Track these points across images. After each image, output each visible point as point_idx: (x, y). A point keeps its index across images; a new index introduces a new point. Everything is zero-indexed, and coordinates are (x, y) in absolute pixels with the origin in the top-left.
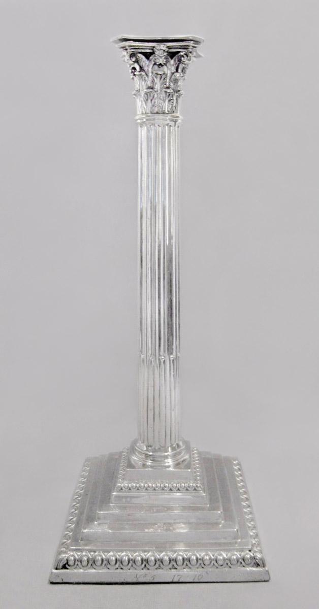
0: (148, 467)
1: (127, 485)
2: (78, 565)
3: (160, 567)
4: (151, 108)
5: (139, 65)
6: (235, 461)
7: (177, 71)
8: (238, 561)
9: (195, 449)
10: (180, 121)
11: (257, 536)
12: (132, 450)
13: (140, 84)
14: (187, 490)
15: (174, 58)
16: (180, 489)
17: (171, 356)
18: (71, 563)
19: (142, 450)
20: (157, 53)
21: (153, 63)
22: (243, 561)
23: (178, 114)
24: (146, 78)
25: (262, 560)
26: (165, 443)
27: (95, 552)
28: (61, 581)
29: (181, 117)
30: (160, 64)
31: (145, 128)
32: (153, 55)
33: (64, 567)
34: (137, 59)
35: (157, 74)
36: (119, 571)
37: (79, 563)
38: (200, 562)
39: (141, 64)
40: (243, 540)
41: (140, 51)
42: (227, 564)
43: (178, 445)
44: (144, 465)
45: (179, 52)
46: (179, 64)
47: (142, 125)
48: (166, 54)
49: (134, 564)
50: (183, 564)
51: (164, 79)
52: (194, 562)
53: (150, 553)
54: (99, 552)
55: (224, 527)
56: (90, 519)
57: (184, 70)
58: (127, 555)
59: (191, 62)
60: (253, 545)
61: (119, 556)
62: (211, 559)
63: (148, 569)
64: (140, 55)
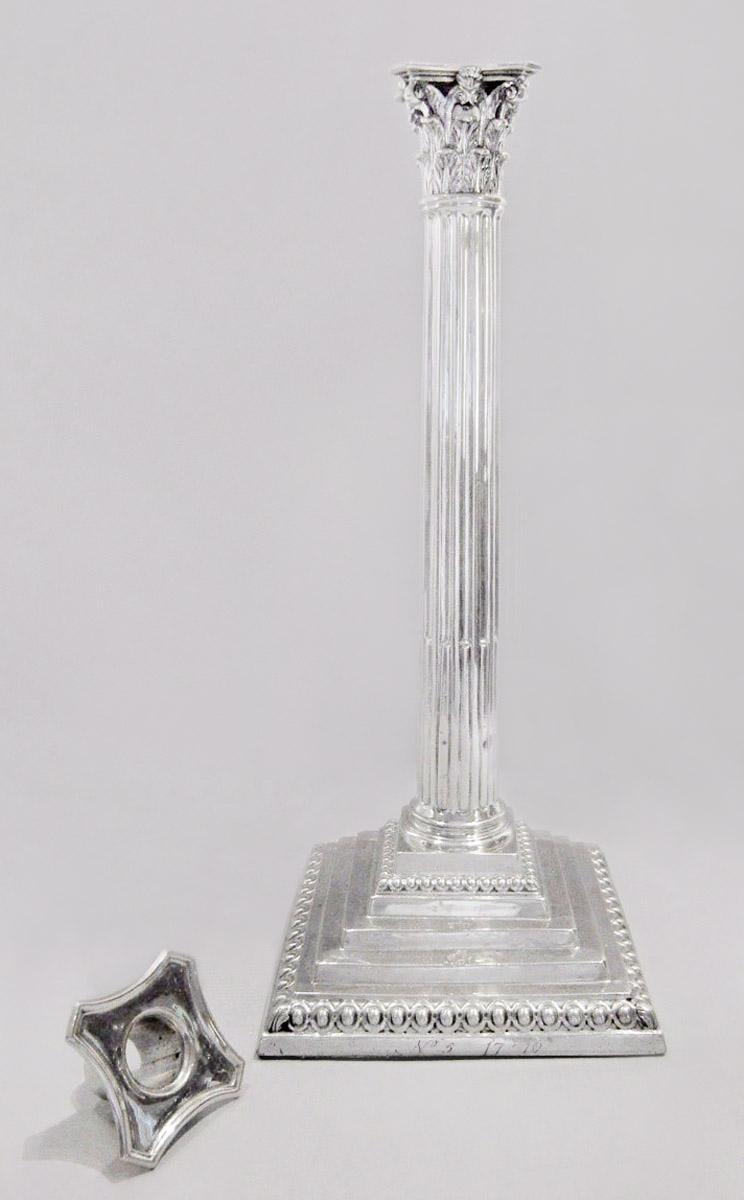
0: (436, 848)
1: (398, 881)
2: (309, 1024)
3: (461, 1029)
4: (450, 183)
5: (428, 104)
6: (594, 850)
7: (497, 116)
8: (607, 1018)
9: (522, 822)
10: (500, 207)
11: (639, 975)
12: (407, 818)
13: (428, 140)
14: (510, 890)
15: (493, 93)
16: (497, 888)
17: (482, 641)
18: (297, 1020)
19: (426, 818)
20: (462, 83)
21: (454, 101)
22: (615, 1019)
23: (498, 195)
24: (442, 129)
25: (651, 1016)
26: (470, 804)
27: (341, 1001)
28: (279, 1054)
29: (503, 200)
30: (468, 104)
31: (438, 221)
32: (456, 88)
33: (285, 1028)
34: (425, 95)
35: (462, 122)
36: (387, 1034)
37: (313, 1022)
38: (536, 1018)
39: (432, 104)
40: (617, 982)
41: (431, 80)
42: (587, 1023)
43: (492, 811)
44: (429, 846)
45: (503, 82)
46: (501, 104)
47: (432, 215)
48: (478, 85)
49: (413, 1023)
50: (505, 1023)
51: (475, 130)
52: (525, 1020)
53: (443, 1004)
54: (349, 1001)
55: (579, 957)
56: (332, 943)
57: (509, 113)
58: (401, 1007)
59: (522, 100)
60: (634, 990)
61: (386, 1008)
62: (557, 1016)
63: (441, 1032)
64: (431, 88)
